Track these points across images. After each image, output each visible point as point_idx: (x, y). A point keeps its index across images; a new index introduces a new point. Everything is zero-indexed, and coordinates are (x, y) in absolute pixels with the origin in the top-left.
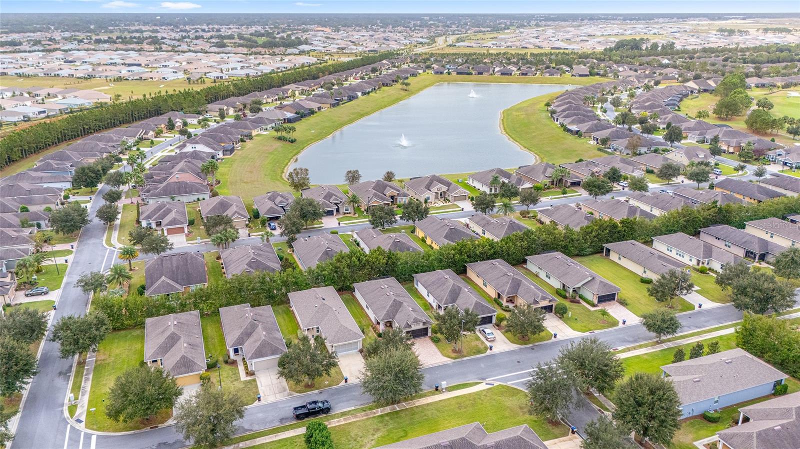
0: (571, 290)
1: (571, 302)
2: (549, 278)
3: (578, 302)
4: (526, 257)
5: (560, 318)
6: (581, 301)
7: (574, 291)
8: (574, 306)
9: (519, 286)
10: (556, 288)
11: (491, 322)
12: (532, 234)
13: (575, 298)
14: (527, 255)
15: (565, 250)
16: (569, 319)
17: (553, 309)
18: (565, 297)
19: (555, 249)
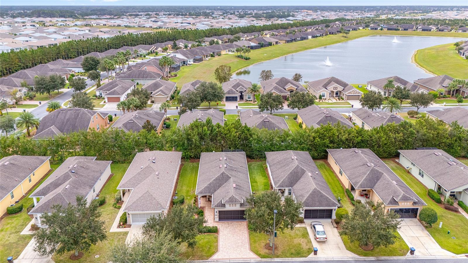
0: (448, 194)
1: (446, 208)
2: (422, 176)
3: (456, 211)
4: (399, 151)
5: (426, 227)
6: (460, 210)
7: (453, 195)
8: (449, 215)
9: (378, 180)
10: (429, 188)
11: (330, 217)
12: (411, 127)
13: (451, 205)
14: (401, 149)
15: (449, 149)
16: (438, 230)
17: (418, 215)
18: (439, 202)
19: (438, 146)
